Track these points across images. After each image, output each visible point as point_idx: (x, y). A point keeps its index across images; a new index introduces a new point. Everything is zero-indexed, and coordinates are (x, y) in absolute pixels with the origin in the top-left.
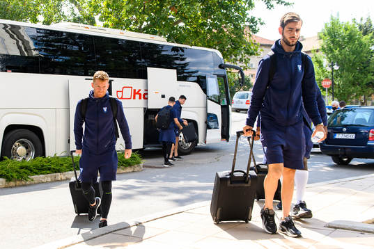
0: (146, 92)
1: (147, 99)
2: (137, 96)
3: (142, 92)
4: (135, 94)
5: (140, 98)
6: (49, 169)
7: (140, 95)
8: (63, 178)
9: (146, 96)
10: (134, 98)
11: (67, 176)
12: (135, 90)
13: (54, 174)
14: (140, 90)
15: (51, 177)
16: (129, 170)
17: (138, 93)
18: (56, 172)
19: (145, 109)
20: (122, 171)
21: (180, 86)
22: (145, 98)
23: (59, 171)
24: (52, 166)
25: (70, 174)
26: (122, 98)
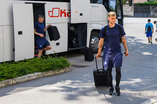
0: (69, 11)
2: (63, 14)
3: (66, 12)
4: (61, 13)
5: (65, 16)
6: (3, 77)
7: (65, 13)
8: (14, 82)
9: (69, 15)
10: (61, 16)
11: (17, 81)
12: (61, 10)
13: (7, 80)
14: (65, 10)
15: (5, 83)
16: (62, 71)
17: (63, 12)
18: (8, 79)
19: (68, 23)
21: (92, 6)
22: (68, 16)
23: (11, 78)
24: (5, 75)
25: (19, 79)
26: (52, 16)
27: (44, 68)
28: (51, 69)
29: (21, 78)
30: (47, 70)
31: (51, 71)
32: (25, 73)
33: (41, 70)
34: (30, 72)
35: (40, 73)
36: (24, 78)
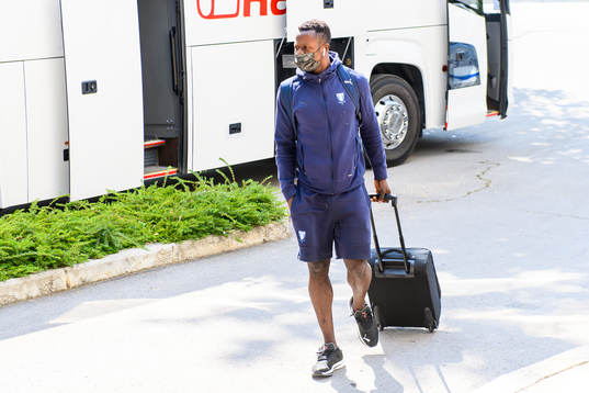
1: (283, 12)
5: (263, 12)
6: (32, 260)
7: (263, 1)
8: (74, 281)
9: (280, 5)
10: (247, 13)
11: (83, 275)
13: (48, 273)
16: (254, 237)
18: (51, 267)
19: (277, 42)
20: (234, 244)
22: (276, 12)
23: (61, 265)
24: (41, 251)
25: (91, 269)
26: (211, 16)
27: (182, 228)
28: (212, 232)
29: (100, 266)
30: (196, 233)
31: (210, 238)
32: (111, 244)
33: (171, 236)
34: (131, 241)
35: (168, 247)
36: (110, 264)
